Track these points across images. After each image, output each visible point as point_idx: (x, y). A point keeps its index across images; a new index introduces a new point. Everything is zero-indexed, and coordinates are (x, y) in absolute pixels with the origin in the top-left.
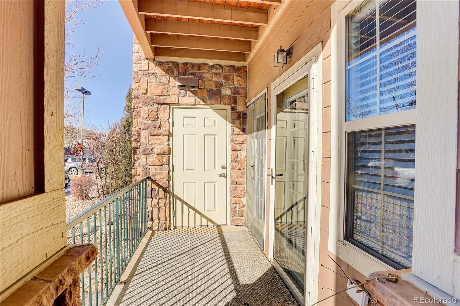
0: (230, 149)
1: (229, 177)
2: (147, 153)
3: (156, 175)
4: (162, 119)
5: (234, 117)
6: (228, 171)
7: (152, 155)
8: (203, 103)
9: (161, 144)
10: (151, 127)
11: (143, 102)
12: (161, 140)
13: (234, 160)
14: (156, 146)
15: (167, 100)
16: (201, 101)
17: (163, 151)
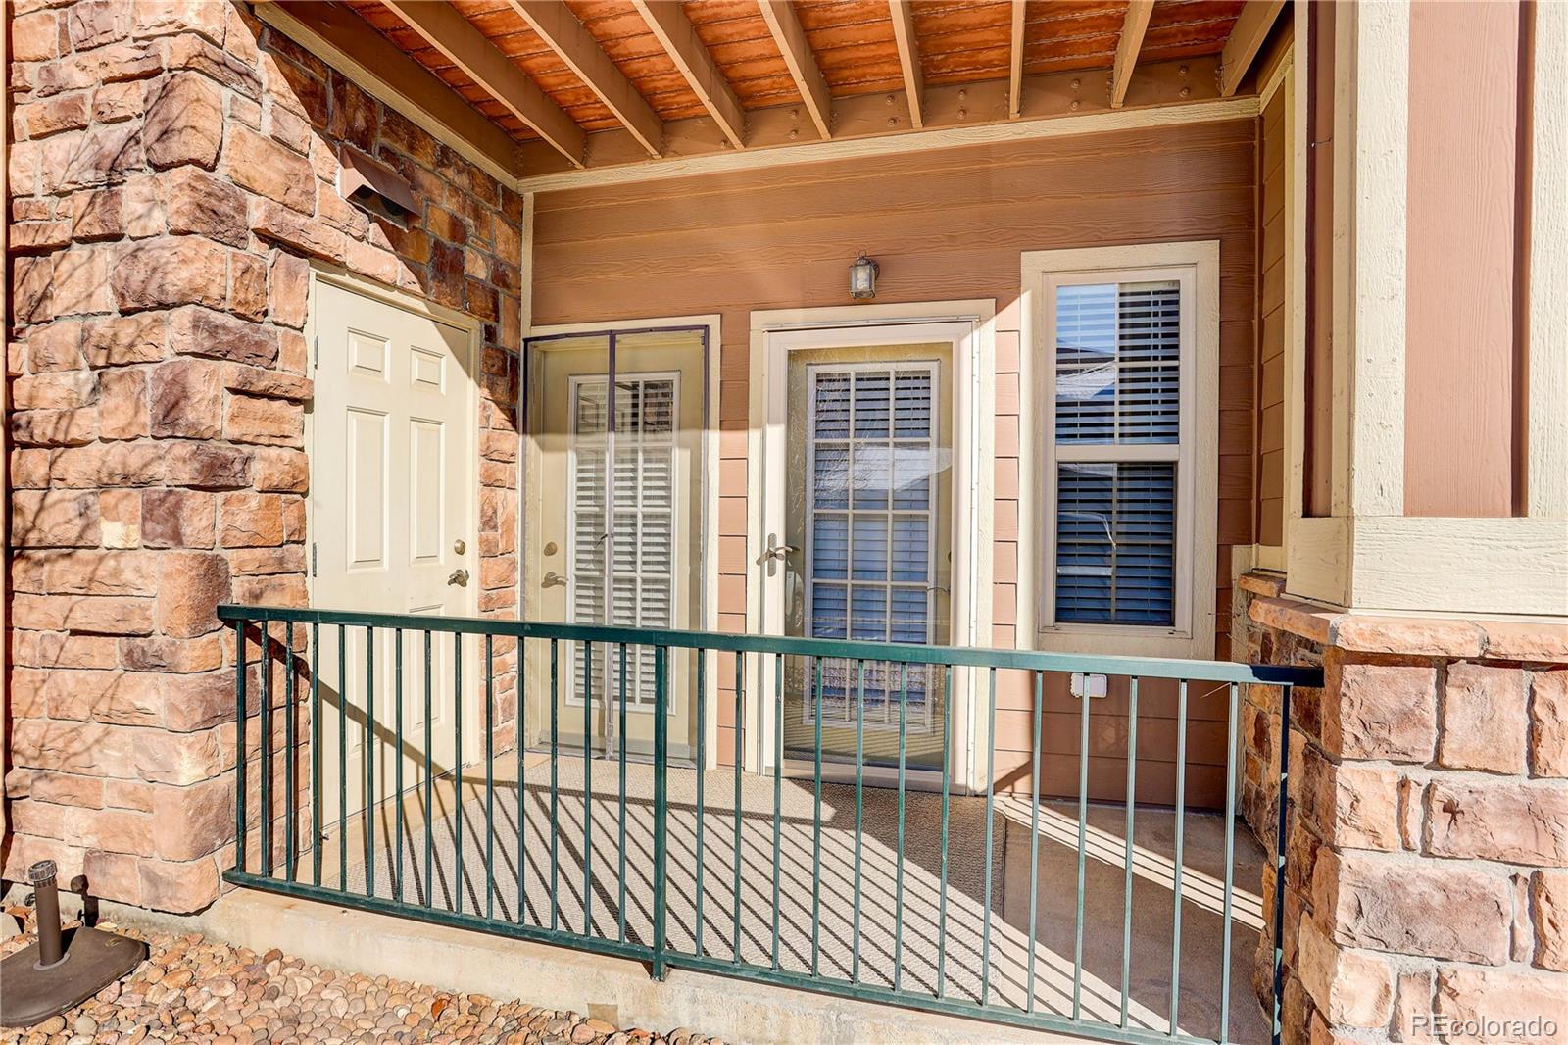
0: (478, 478)
1: (473, 583)
2: (221, 482)
3: (261, 593)
4: (280, 320)
5: (493, 365)
6: (471, 562)
7: (242, 492)
8: (417, 288)
9: (278, 442)
10: (243, 352)
11: (199, 206)
12: (278, 420)
13: (488, 522)
14: (257, 450)
15: (311, 238)
16: (416, 280)
17: (294, 478)
